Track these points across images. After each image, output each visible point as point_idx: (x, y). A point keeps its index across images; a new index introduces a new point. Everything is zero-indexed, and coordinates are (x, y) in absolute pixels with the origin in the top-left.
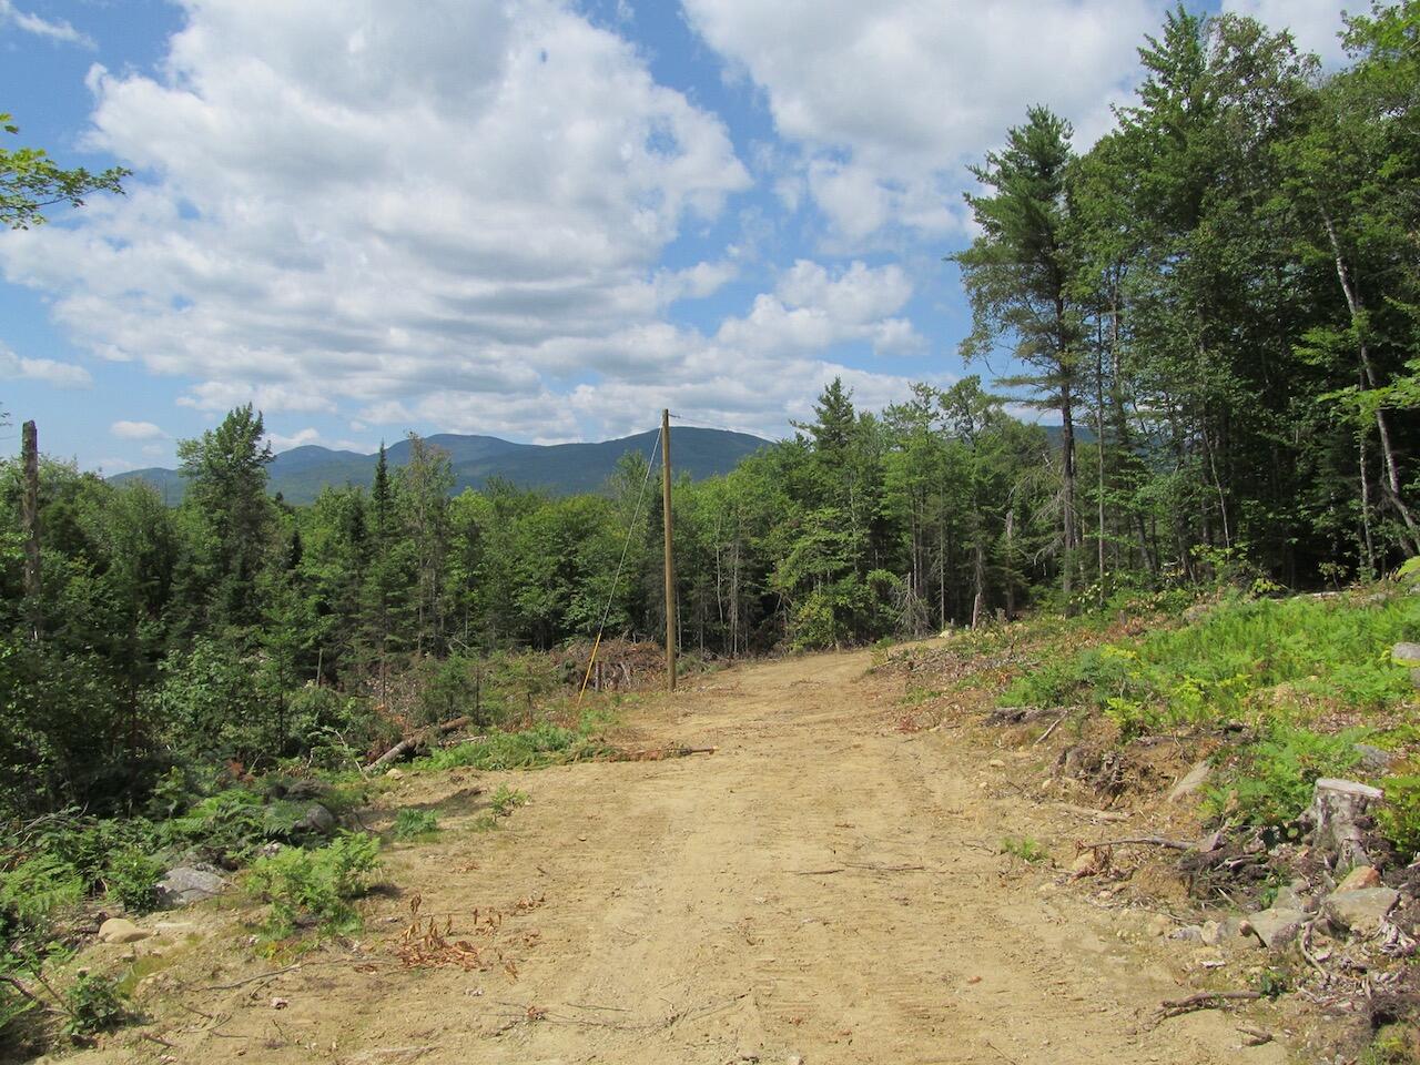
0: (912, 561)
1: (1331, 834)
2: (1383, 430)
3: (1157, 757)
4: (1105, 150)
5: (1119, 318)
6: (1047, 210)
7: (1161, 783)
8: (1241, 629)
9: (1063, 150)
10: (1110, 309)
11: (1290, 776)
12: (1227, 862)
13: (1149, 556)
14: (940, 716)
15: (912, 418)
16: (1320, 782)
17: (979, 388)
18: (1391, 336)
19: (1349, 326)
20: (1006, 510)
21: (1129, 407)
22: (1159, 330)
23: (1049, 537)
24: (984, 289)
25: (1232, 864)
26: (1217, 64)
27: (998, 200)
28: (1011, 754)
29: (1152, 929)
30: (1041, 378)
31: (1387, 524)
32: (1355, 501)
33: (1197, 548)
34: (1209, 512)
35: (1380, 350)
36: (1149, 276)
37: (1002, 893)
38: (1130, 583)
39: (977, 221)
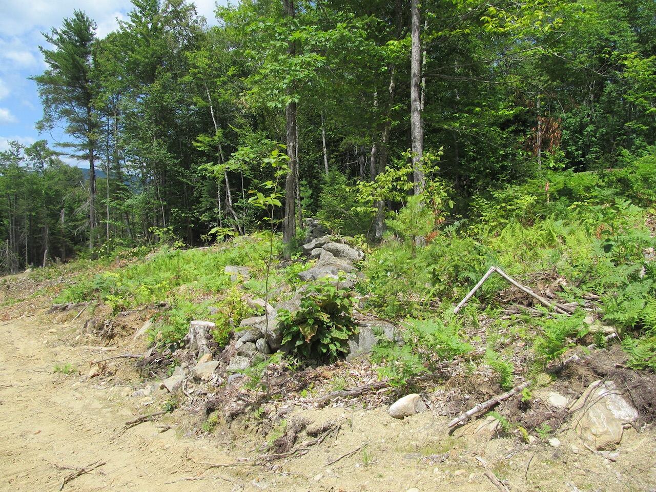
0: (9, 234)
1: (196, 343)
2: (227, 180)
3: (129, 320)
4: (112, 38)
5: (117, 120)
6: (83, 63)
7: (131, 331)
8: (168, 263)
9: (92, 35)
10: (113, 115)
11: (182, 321)
12: (155, 360)
13: (131, 231)
14: (24, 311)
15: (9, 159)
16: (192, 322)
17: (47, 146)
18: (231, 141)
19: (215, 135)
20: (62, 208)
21: (122, 162)
22: (136, 128)
23: (83, 222)
24: (50, 97)
25: (158, 361)
26: (165, 11)
27: (58, 53)
28: (61, 326)
29: (123, 394)
30: (79, 145)
31: (228, 219)
32: (216, 209)
33: (151, 228)
34: (157, 212)
35: (226, 147)
36: (131, 102)
37: (54, 391)
38: (122, 244)
39: (46, 61)
